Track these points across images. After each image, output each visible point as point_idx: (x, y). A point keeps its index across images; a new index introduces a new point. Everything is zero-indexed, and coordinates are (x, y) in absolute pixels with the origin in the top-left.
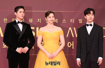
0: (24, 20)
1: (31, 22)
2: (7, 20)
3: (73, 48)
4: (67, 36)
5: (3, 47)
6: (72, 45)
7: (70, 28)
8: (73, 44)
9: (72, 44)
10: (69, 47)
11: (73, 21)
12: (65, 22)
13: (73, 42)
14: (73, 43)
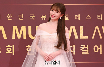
0: (34, 17)
1: (44, 19)
2: (11, 16)
3: (101, 54)
4: (93, 38)
5: (6, 53)
6: (99, 50)
7: (97, 27)
8: (101, 49)
9: (99, 47)
10: (96, 52)
11: (100, 17)
12: (90, 18)
13: (101, 45)
14: (101, 47)
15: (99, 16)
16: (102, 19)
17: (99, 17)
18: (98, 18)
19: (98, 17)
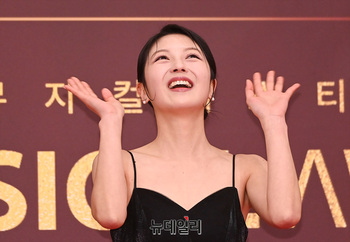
7: (314, 157)
15: (325, 89)
16: (342, 109)
17: (325, 98)
18: (321, 103)
19: (320, 93)
